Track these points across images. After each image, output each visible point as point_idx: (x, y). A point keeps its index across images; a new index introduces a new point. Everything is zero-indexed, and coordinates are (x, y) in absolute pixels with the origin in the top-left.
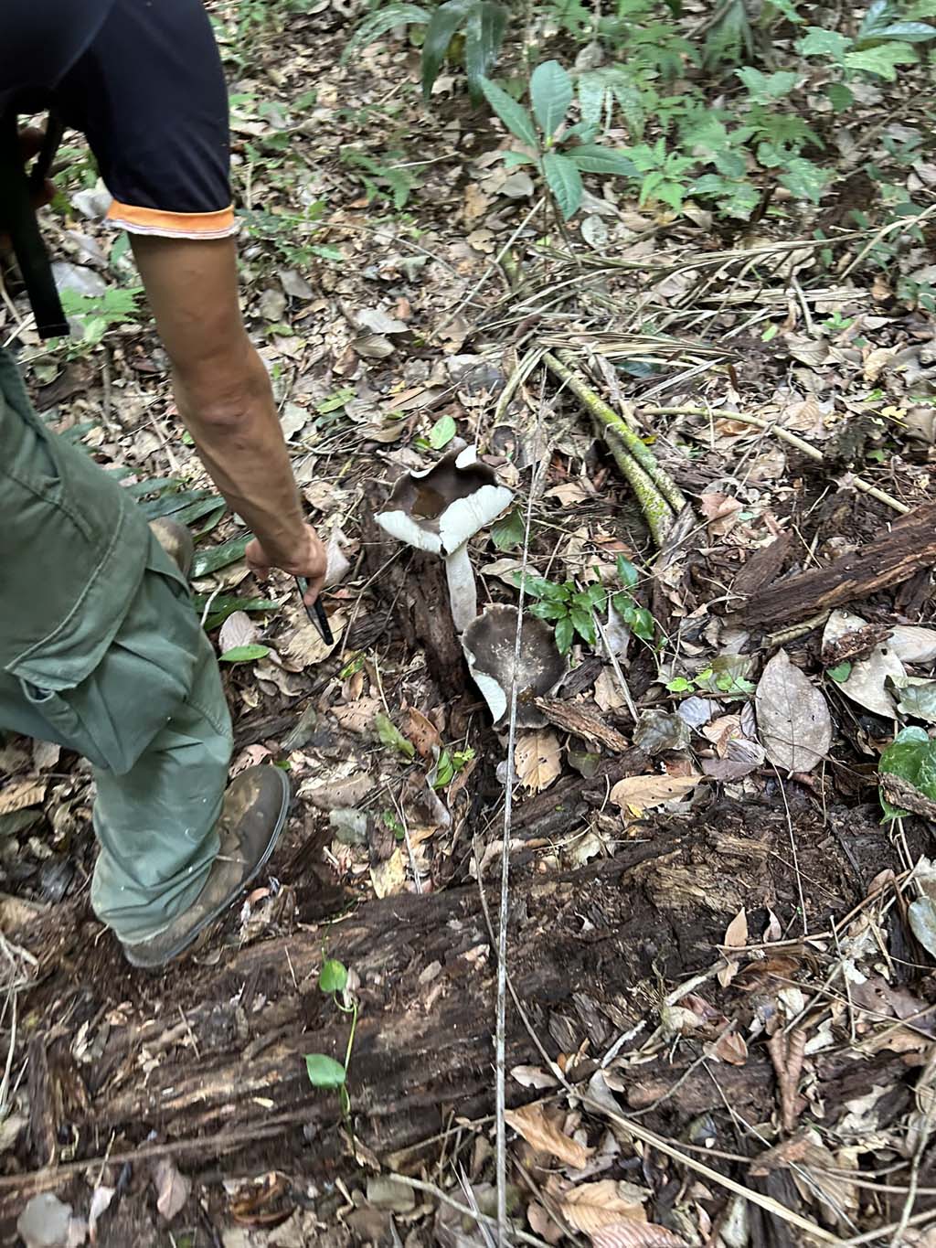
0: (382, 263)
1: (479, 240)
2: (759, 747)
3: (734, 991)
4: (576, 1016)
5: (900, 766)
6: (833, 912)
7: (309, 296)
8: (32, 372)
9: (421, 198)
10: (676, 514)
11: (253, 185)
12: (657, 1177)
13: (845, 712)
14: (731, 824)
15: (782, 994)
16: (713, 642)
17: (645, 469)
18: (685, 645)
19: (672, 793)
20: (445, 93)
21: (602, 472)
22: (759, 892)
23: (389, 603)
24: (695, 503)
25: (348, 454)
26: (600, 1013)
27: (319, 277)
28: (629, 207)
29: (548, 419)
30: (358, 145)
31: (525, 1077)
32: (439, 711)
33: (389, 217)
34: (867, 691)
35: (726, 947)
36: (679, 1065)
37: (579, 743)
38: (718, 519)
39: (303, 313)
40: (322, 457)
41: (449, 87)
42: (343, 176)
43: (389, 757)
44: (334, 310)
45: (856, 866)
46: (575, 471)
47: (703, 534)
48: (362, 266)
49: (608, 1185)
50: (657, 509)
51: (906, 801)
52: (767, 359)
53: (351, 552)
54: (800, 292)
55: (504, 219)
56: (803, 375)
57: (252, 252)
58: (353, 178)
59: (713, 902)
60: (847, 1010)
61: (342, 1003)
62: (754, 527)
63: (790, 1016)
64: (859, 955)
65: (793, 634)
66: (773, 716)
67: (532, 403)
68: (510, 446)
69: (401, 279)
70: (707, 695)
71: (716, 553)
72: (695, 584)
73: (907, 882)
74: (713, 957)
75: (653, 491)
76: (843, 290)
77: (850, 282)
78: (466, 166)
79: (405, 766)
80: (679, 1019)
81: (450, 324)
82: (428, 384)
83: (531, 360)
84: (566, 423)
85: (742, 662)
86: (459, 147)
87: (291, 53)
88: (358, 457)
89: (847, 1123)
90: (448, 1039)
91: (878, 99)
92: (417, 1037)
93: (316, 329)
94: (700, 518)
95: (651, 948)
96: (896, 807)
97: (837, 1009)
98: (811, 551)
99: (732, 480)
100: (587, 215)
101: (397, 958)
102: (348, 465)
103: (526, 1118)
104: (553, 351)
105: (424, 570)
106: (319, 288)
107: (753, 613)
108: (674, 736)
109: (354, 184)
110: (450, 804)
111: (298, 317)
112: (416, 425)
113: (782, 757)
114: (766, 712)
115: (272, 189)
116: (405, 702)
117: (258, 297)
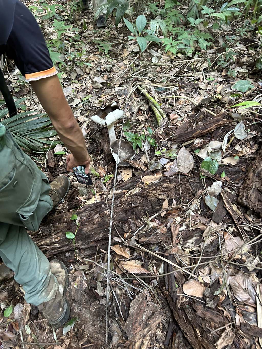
0: (101, 67)
1: (126, 62)
2: (177, 168)
3: (165, 217)
4: (129, 224)
5: (205, 167)
6: (188, 200)
7: (83, 74)
8: (14, 89)
9: (113, 52)
10: (164, 118)
11: (70, 48)
12: (145, 260)
13: (198, 160)
14: (167, 181)
15: (175, 218)
16: (169, 146)
17: (158, 109)
18: (163, 147)
19: (156, 179)
20: (121, 27)
21: (150, 113)
22: (172, 196)
23: (95, 142)
24: (168, 116)
25: (89, 110)
26: (134, 224)
27: (86, 69)
28: (164, 55)
29: (138, 102)
30: (98, 39)
31: (116, 239)
32: (106, 167)
33: (104, 56)
34: (203, 154)
35: (163, 207)
36: (151, 233)
37: (136, 169)
38: (173, 120)
39: (81, 78)
40: (83, 110)
41: (122, 26)
42: (93, 46)
43: (93, 177)
44: (89, 77)
45: (194, 189)
46: (144, 113)
47: (170, 123)
48: (96, 68)
49: (133, 261)
50: (159, 118)
51: (206, 174)
52: (193, 88)
53: (88, 131)
54: (203, 73)
55: (133, 57)
56: (201, 91)
57: (69, 64)
58: (96, 47)
59: (160, 197)
60: (190, 221)
61: (76, 223)
62: (182, 121)
63: (177, 222)
64: (194, 209)
65: (187, 144)
66: (181, 161)
67: (135, 98)
68: (129, 108)
69: (106, 71)
70: (166, 158)
71: (172, 127)
72: (167, 134)
73: (205, 192)
74: (160, 209)
75: (159, 114)
76: (215, 73)
77: (216, 71)
78: (124, 44)
79: (97, 179)
80: (152, 224)
81: (117, 81)
82: (110, 94)
83: (135, 88)
84: (143, 102)
85: (175, 150)
86: (123, 40)
87: (83, 18)
88: (91, 110)
89: (187, 244)
90: (99, 230)
91: (231, 29)
92: (92, 229)
93: (84, 82)
94: (169, 119)
95: (146, 208)
96: (204, 176)
97: (187, 221)
98: (194, 126)
99: (178, 111)
100: (153, 56)
101: (89, 214)
102: (89, 112)
103: (116, 248)
104: (141, 86)
105: (104, 134)
106: (86, 73)
107: (178, 139)
108: (157, 167)
109: (96, 48)
110: (107, 187)
111: (80, 79)
112: (106, 103)
113: (182, 170)
114: (179, 160)
115: (75, 49)
116: (98, 165)
117: (70, 74)
